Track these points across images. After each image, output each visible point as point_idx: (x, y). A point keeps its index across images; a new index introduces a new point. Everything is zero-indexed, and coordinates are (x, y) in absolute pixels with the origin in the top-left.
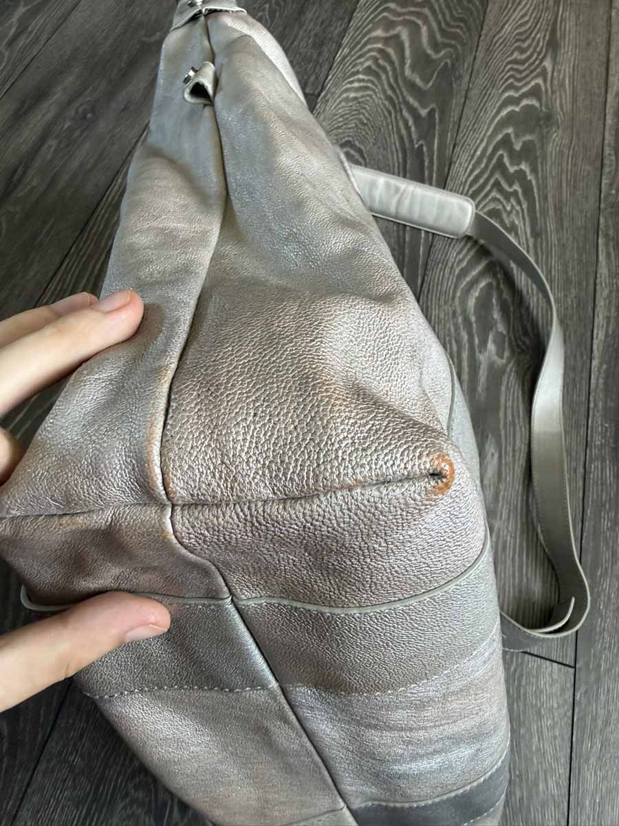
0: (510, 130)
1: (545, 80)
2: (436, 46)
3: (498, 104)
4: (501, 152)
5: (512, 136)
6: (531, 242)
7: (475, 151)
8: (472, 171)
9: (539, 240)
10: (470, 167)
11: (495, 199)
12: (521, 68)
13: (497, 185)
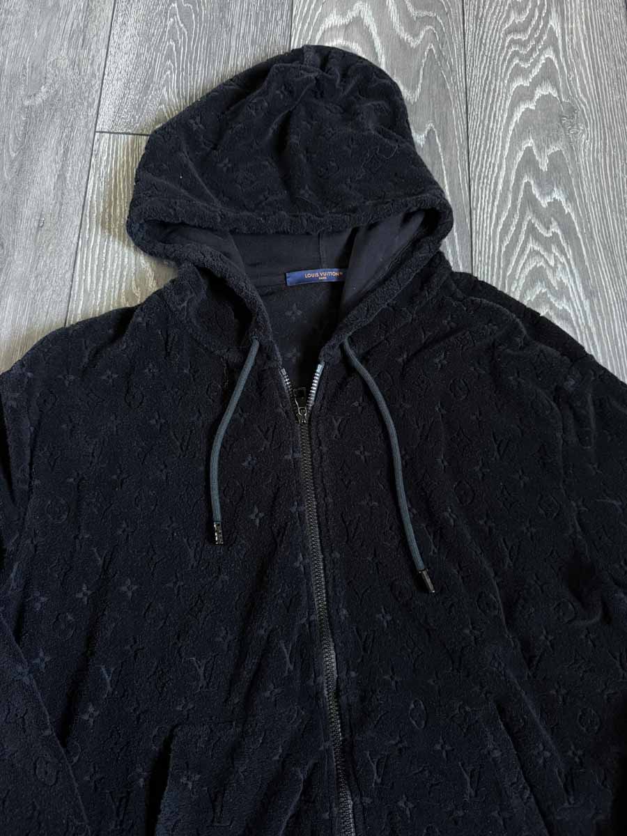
0: (530, 143)
1: (556, 51)
2: (412, 25)
3: (508, 103)
4: (525, 180)
5: (535, 151)
6: (587, 304)
7: (496, 184)
8: (498, 218)
9: (595, 301)
10: (495, 210)
11: (534, 253)
12: (524, 37)
13: (532, 229)
